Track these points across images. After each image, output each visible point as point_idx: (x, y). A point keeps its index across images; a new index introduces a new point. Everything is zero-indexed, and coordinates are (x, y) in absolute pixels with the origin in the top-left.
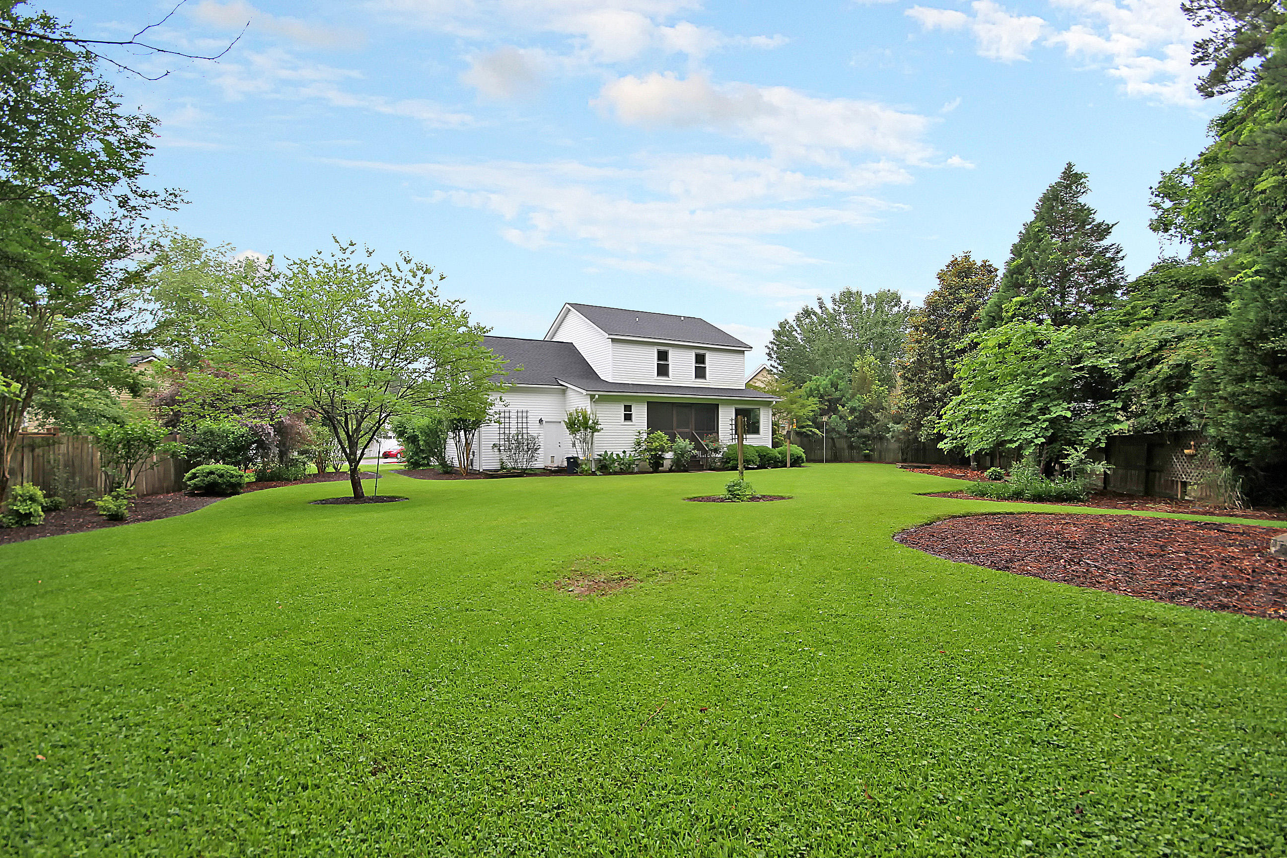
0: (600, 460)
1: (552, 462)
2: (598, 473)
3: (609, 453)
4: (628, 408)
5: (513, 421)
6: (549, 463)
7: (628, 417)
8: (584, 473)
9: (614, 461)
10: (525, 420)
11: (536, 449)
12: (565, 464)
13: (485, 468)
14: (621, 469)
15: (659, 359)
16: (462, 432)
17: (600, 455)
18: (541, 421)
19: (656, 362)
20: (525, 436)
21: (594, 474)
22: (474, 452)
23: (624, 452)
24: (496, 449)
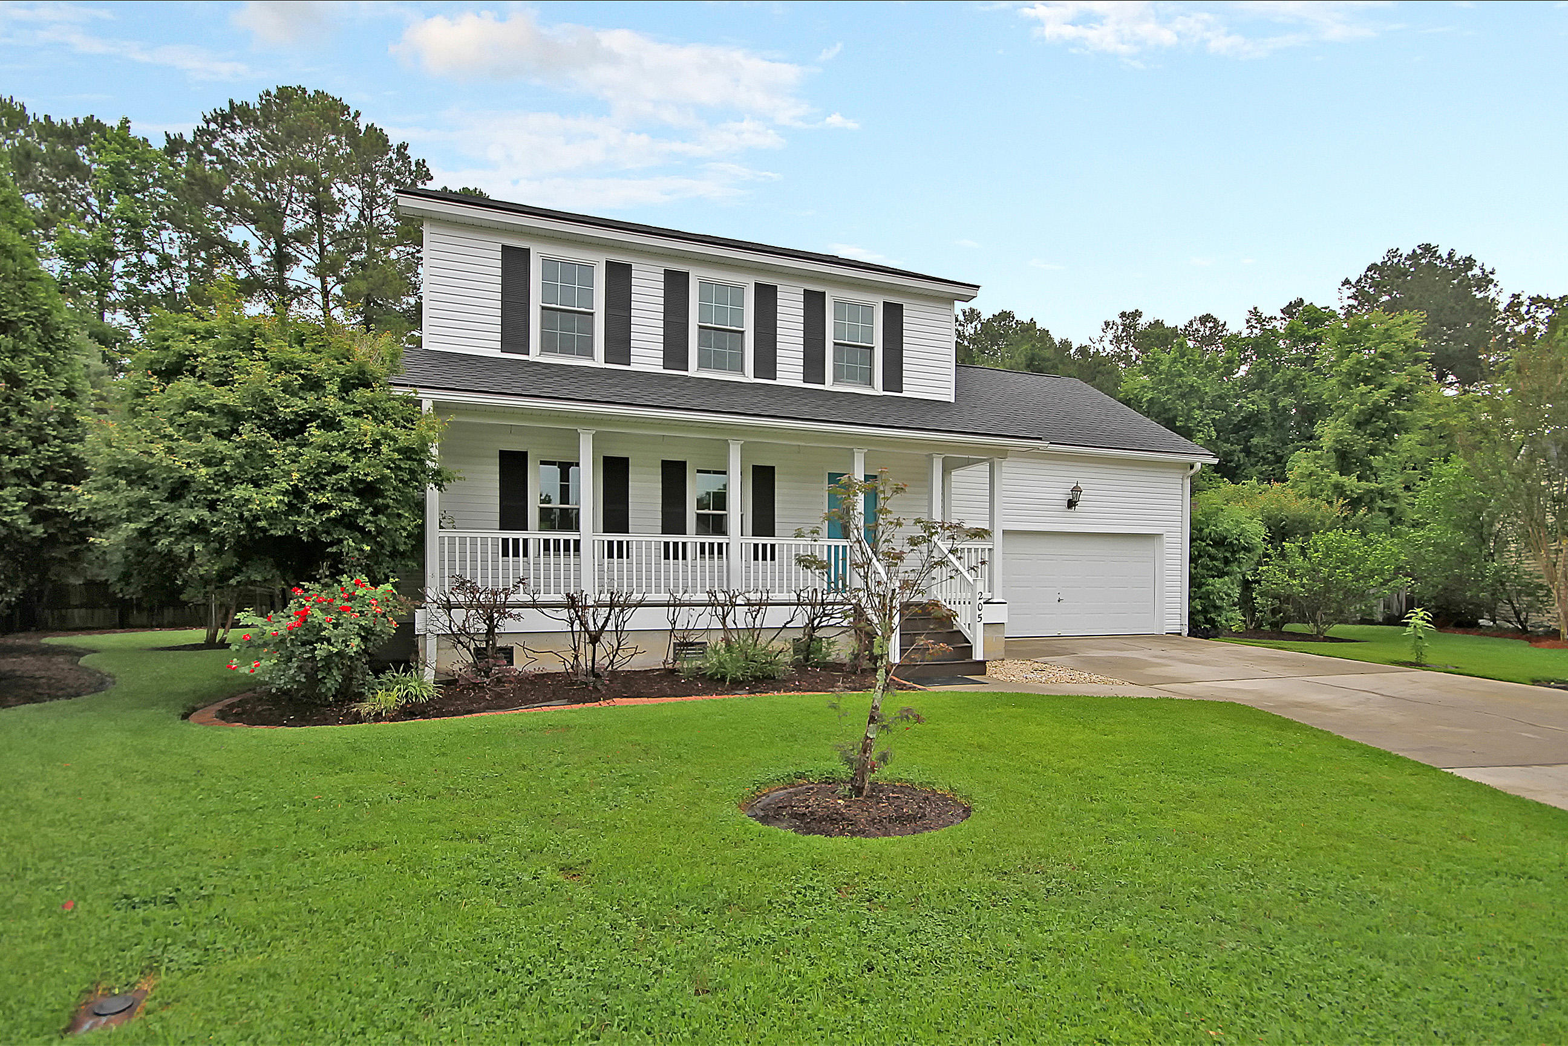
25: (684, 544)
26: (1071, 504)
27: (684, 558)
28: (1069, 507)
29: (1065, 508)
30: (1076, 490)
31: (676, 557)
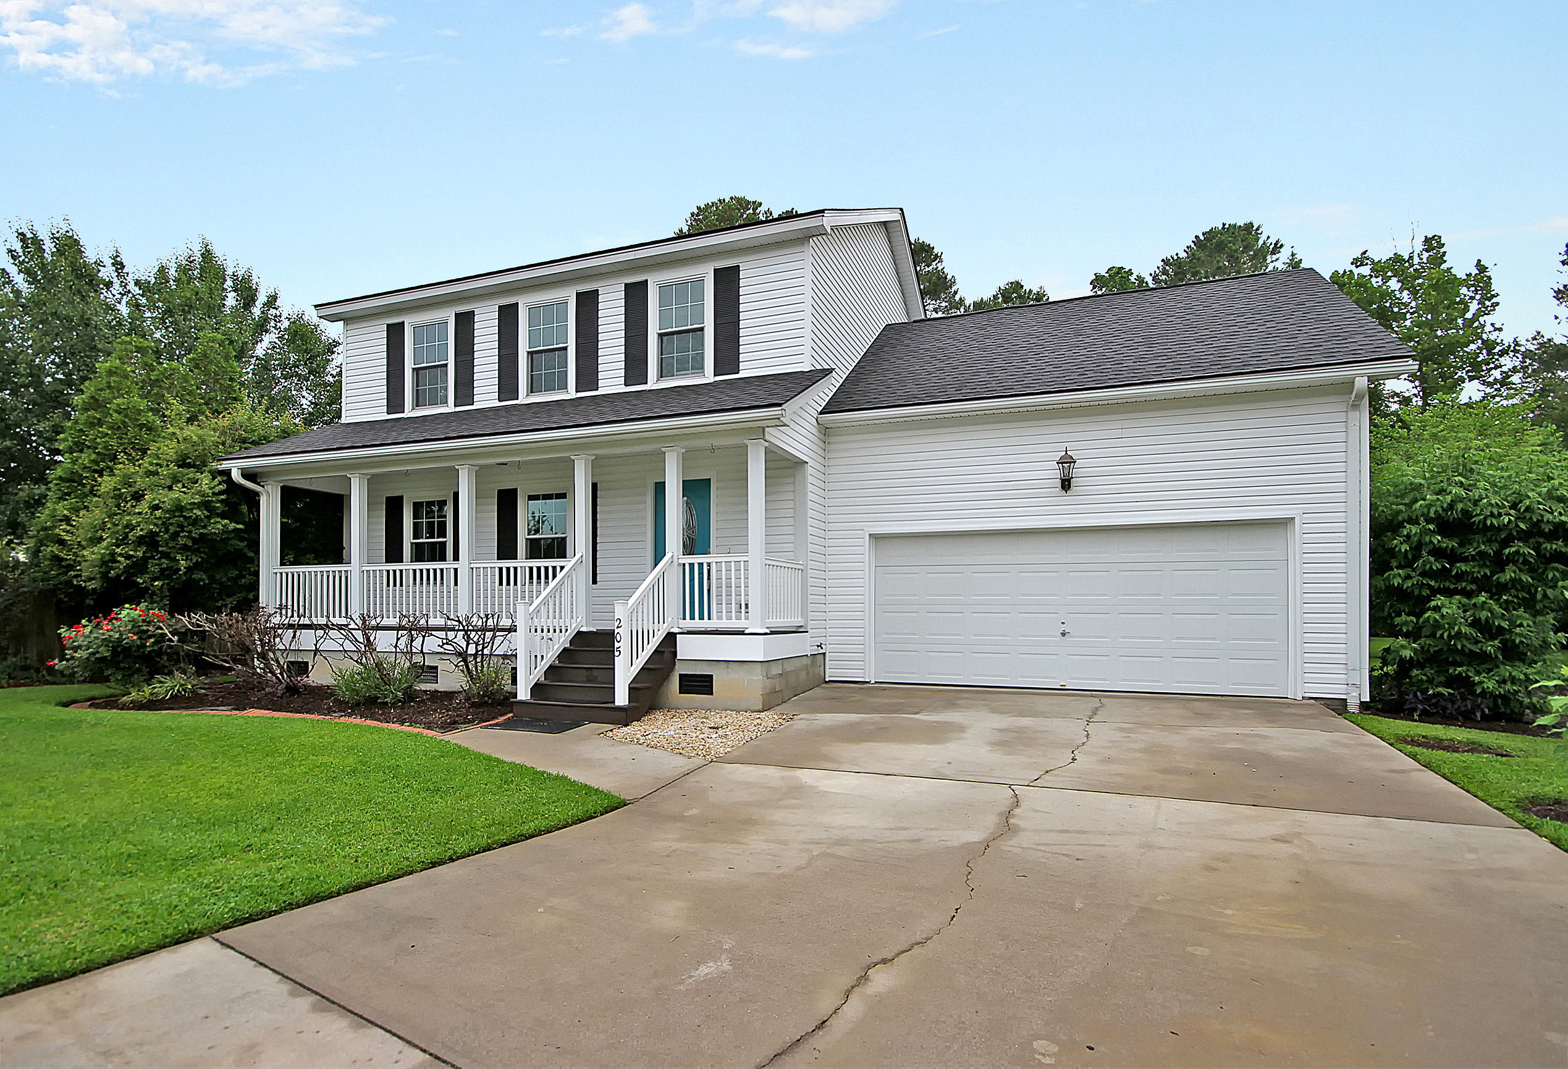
25: (516, 569)
26: (1066, 484)
27: (516, 584)
28: (1063, 487)
29: (1058, 490)
30: (1067, 461)
31: (508, 584)
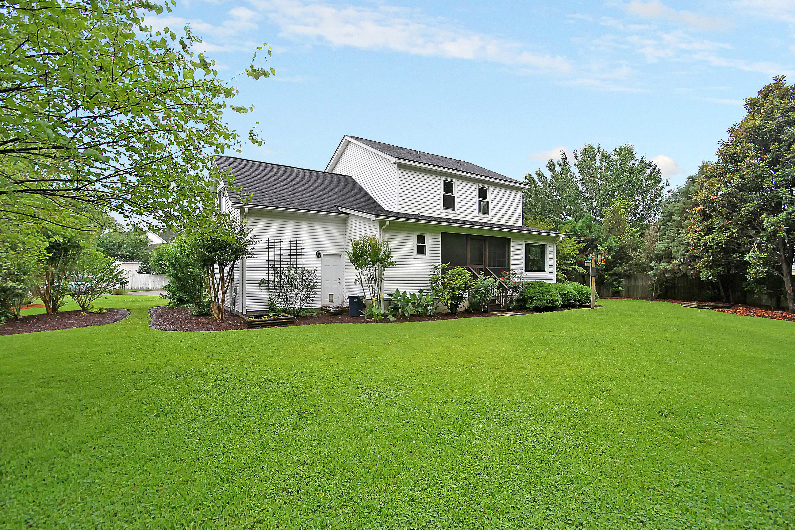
0: (390, 300)
1: (331, 300)
2: (391, 318)
3: (401, 292)
4: (421, 239)
5: (286, 253)
6: (327, 302)
7: (421, 250)
8: (372, 318)
9: (408, 301)
10: (299, 252)
11: (313, 287)
12: (347, 303)
13: (249, 309)
14: (417, 311)
15: (445, 191)
16: (216, 265)
17: (391, 295)
18: (318, 254)
19: (442, 193)
20: (299, 271)
21: (385, 319)
22: (236, 290)
23: (421, 291)
24: (263, 287)
